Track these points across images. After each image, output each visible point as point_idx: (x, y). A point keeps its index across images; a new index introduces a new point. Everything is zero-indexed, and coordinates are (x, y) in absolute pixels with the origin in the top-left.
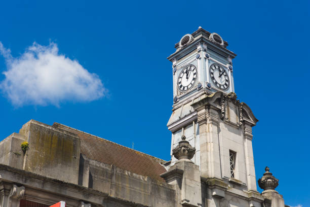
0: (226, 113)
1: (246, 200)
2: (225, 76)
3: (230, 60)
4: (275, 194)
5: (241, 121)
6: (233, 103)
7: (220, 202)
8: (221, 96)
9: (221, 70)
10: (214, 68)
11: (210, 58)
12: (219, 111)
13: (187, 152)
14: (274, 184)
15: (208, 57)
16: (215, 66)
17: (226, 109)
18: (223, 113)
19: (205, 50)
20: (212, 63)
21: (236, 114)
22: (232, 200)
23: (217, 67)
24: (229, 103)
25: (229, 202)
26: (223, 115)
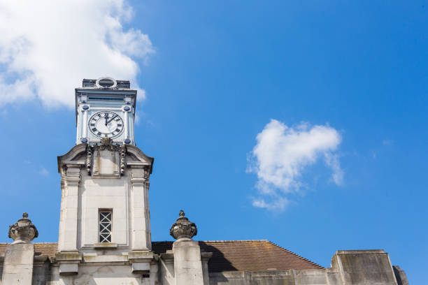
0: (95, 166)
1: (125, 264)
2: (117, 120)
3: (128, 100)
4: (183, 244)
5: (123, 168)
6: (109, 150)
7: (74, 279)
8: (86, 148)
9: (110, 116)
10: (97, 118)
11: (90, 108)
12: (83, 167)
13: (16, 232)
14: (182, 231)
15: (88, 108)
16: (99, 115)
17: (95, 161)
18: (89, 167)
19: (84, 102)
20: (93, 113)
21: (114, 161)
22: (98, 271)
23: (103, 115)
24: (101, 152)
25: (92, 275)
26: (89, 170)
